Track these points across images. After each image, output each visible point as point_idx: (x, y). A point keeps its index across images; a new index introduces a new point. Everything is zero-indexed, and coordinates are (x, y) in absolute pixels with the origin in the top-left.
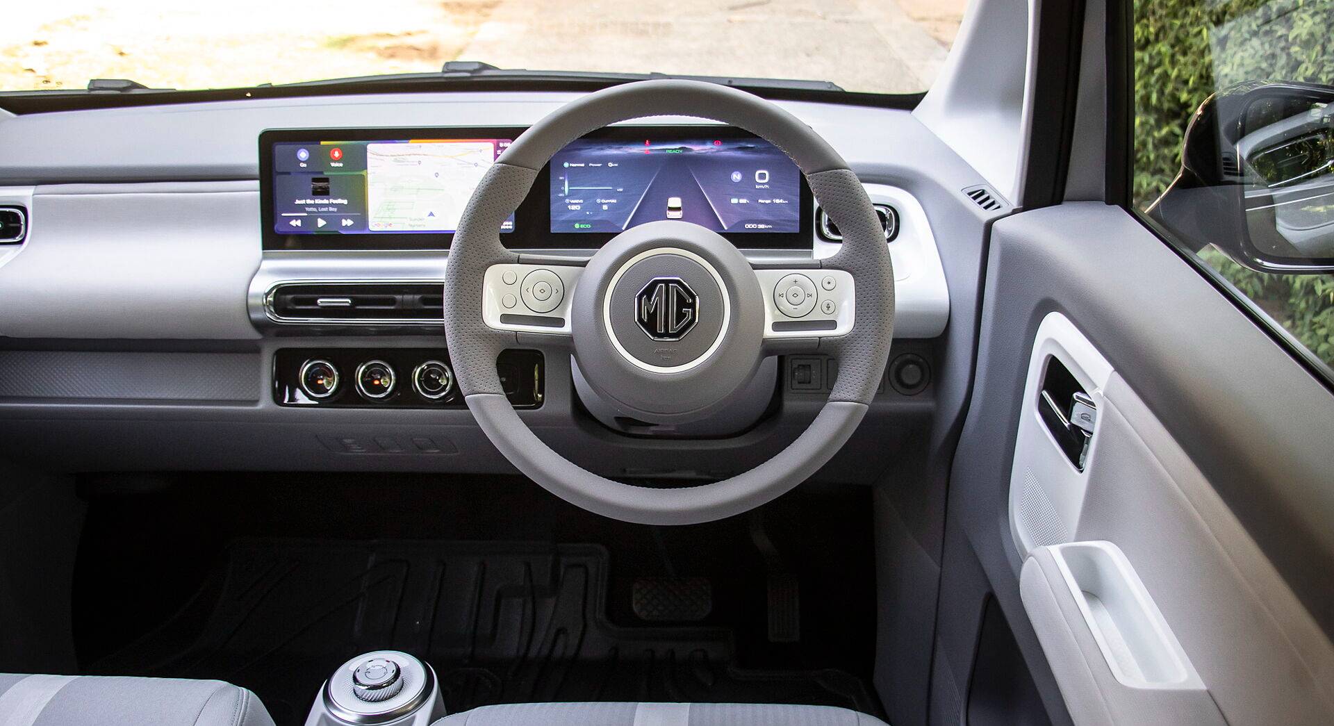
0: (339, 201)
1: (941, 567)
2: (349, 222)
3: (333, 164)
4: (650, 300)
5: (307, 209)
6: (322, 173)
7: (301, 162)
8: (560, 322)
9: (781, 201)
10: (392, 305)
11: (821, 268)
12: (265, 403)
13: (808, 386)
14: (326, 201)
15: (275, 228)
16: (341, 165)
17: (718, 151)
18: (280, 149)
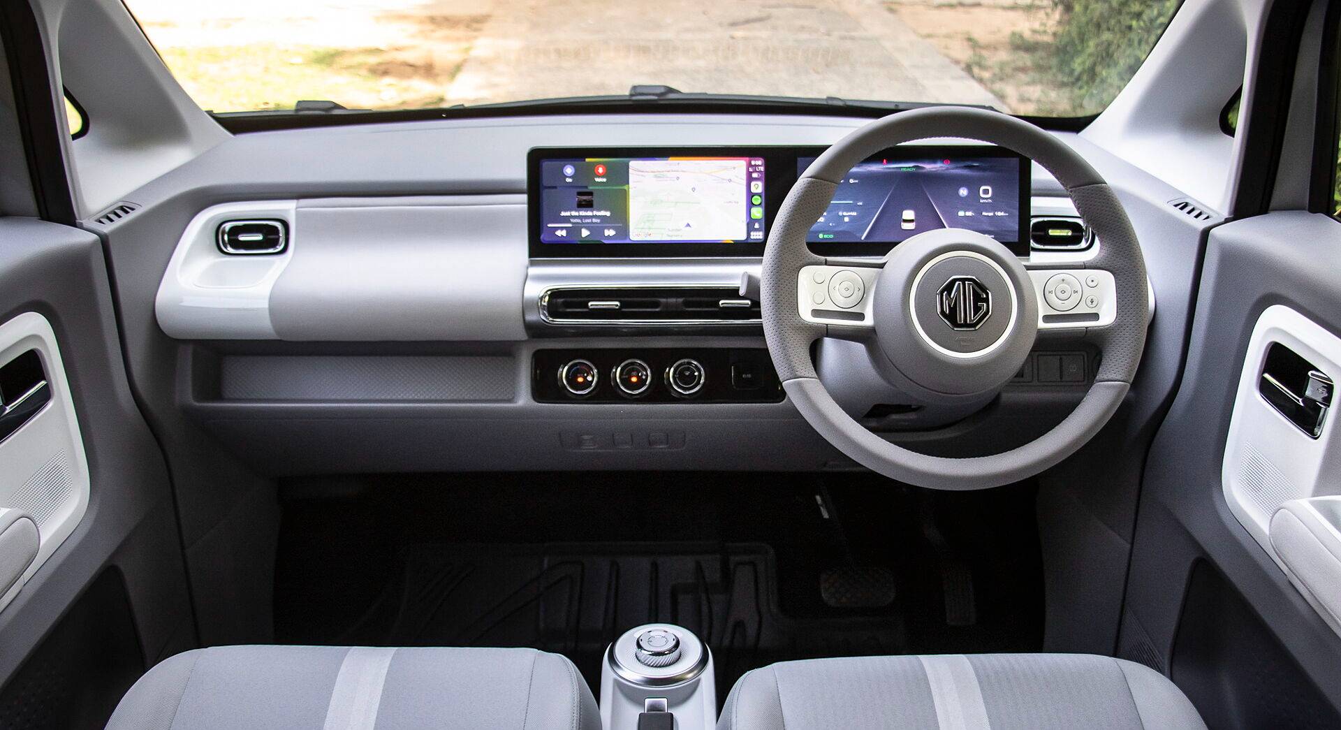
0: (603, 213)
1: (1132, 544)
2: (611, 233)
3: (597, 180)
4: (950, 296)
5: (572, 220)
6: (586, 187)
7: (568, 177)
8: (860, 316)
9: (1002, 214)
10: (657, 307)
11: (1085, 268)
12: (524, 399)
13: (1021, 379)
14: (590, 213)
15: (541, 237)
16: (605, 180)
17: (947, 169)
18: (547, 165)
